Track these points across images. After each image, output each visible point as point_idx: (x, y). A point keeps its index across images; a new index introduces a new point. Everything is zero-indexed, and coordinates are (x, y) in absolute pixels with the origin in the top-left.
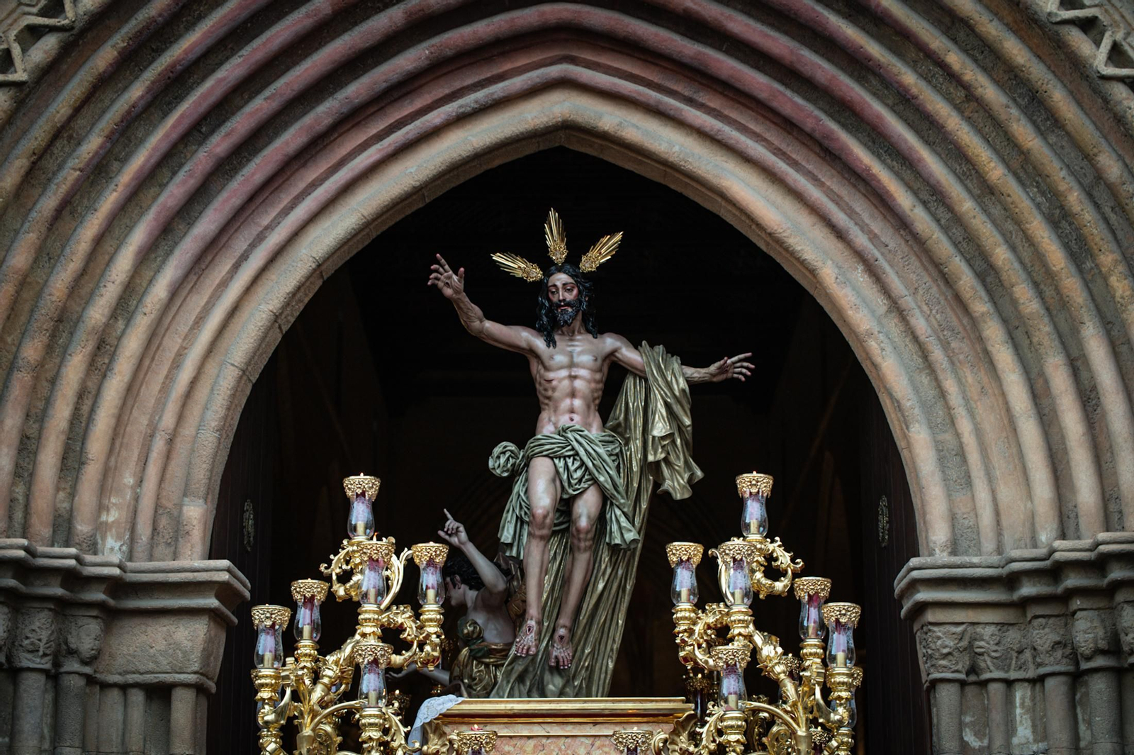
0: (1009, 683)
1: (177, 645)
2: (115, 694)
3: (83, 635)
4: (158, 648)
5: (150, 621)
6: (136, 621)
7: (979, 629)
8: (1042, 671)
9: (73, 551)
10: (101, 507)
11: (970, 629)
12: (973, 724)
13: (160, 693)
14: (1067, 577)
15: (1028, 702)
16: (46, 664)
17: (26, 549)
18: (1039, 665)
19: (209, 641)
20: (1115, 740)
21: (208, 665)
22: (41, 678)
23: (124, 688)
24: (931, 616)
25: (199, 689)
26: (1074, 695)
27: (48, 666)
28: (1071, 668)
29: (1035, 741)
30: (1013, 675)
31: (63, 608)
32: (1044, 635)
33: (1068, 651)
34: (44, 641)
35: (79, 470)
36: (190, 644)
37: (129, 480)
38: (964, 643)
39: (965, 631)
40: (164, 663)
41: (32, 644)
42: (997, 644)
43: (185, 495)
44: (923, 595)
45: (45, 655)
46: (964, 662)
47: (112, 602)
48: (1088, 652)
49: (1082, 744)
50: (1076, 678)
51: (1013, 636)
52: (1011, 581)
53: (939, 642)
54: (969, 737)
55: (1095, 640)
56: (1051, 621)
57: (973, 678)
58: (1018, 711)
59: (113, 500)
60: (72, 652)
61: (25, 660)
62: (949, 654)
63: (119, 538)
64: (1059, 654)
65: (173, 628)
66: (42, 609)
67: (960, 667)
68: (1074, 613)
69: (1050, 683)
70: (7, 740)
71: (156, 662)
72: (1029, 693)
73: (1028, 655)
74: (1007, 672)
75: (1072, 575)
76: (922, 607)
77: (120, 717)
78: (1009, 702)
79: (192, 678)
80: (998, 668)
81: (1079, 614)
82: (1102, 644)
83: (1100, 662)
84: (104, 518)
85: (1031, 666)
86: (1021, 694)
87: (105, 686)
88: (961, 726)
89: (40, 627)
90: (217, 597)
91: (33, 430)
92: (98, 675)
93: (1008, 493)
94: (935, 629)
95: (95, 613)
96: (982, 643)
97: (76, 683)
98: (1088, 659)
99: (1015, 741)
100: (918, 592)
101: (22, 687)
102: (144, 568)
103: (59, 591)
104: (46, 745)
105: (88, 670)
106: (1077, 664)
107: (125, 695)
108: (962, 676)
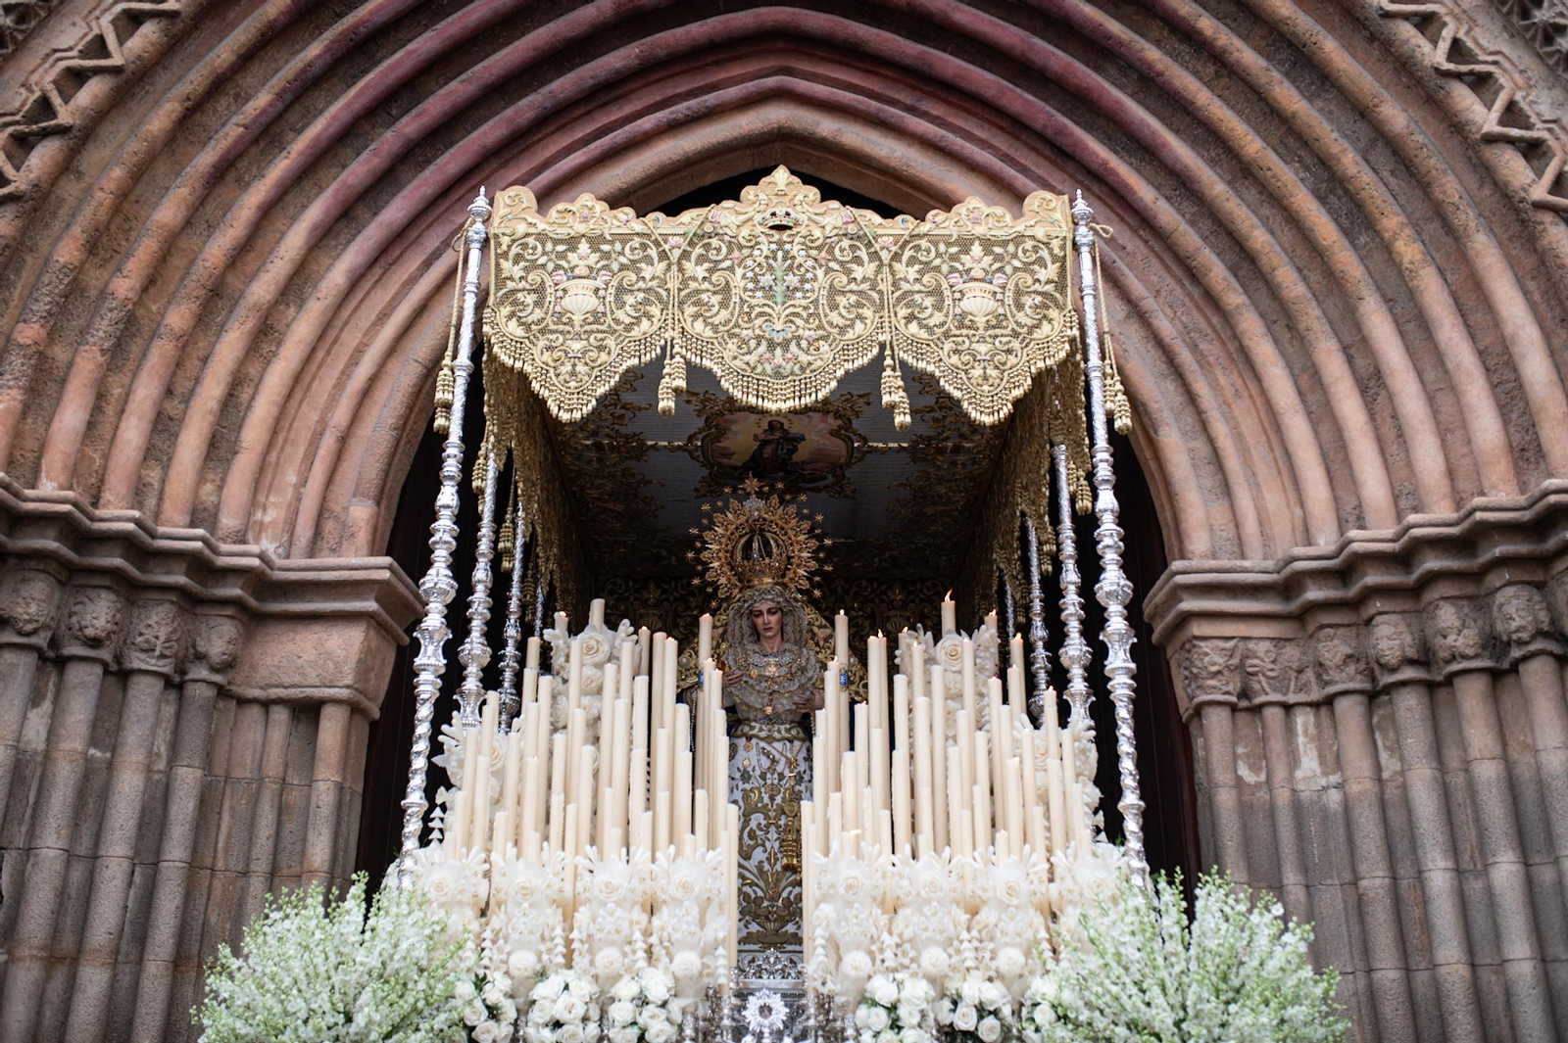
0: (1288, 708)
1: (329, 655)
2: (255, 712)
3: (214, 637)
4: (306, 658)
5: (300, 628)
6: (284, 626)
7: (1251, 645)
8: (1331, 690)
9: (200, 532)
10: (253, 503)
11: (1241, 645)
12: (1247, 756)
13: (307, 711)
14: (1365, 574)
15: (1312, 730)
16: (166, 667)
17: (138, 522)
18: (1327, 683)
19: (367, 652)
20: (1434, 765)
21: (367, 681)
22: (159, 684)
23: (266, 704)
24: (1197, 629)
25: (355, 709)
26: (1371, 717)
27: (167, 669)
28: (1367, 686)
29: (1325, 774)
30: (1292, 698)
31: (191, 603)
32: (1334, 648)
33: (1362, 666)
34: (162, 639)
35: (229, 461)
36: (344, 653)
37: (291, 477)
38: (1235, 661)
39: (1236, 646)
40: (313, 677)
41: (147, 641)
42: (1273, 662)
43: (354, 496)
44: (1189, 604)
45: (162, 656)
46: (1234, 685)
47: (252, 602)
48: (1394, 661)
49: (1386, 775)
50: (1373, 696)
51: (1291, 653)
52: (1289, 586)
53: (1207, 659)
54: (1244, 771)
55: (1402, 647)
56: (1341, 631)
57: (1244, 703)
58: (1301, 740)
59: (272, 499)
60: (200, 657)
61: (137, 661)
62: (1219, 672)
63: (274, 539)
64: (1351, 669)
65: (325, 636)
66: (162, 602)
67: (1230, 688)
68: (1371, 619)
69: (1343, 705)
70: (108, 755)
71: (303, 674)
72: (1312, 719)
73: (1309, 674)
74: (1285, 694)
75: (1370, 571)
76: (1187, 617)
77: (259, 738)
78: (1290, 731)
79: (344, 693)
80: (1275, 690)
81: (1378, 619)
82: (1411, 653)
83: (1408, 673)
84: (258, 516)
85: (1315, 687)
86: (1303, 720)
87: (243, 702)
88: (1235, 758)
89: (158, 623)
90: (378, 601)
91: (173, 407)
92: (234, 688)
93: (1274, 499)
94: (1202, 644)
95: (229, 612)
96: (1255, 661)
97: (200, 693)
98: (1393, 670)
99: (1299, 774)
100: (1181, 601)
101: (131, 693)
102: (295, 565)
103: (181, 579)
104: (161, 765)
105: (218, 678)
106: (1374, 680)
107: (267, 713)
108: (1234, 699)
